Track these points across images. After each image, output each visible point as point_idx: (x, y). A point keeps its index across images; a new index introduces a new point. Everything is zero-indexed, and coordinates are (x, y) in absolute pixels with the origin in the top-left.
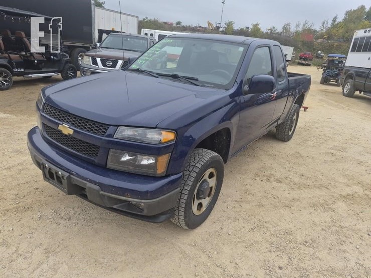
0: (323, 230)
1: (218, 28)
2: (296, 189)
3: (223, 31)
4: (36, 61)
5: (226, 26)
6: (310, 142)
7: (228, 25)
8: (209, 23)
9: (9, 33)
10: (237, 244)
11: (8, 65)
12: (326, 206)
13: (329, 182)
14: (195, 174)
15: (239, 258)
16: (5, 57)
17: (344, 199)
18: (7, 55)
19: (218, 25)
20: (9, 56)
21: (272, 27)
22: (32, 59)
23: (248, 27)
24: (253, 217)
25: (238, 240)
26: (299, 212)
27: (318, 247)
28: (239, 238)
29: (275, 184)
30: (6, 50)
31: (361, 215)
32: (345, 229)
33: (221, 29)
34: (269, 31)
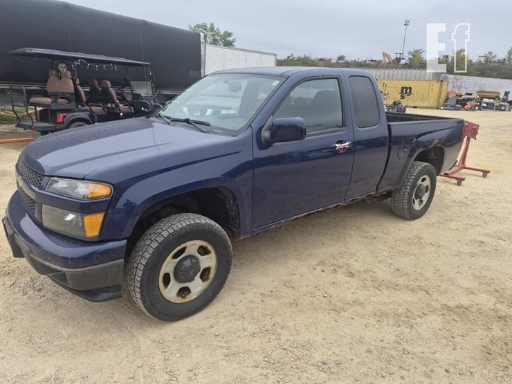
0: (369, 351)
1: (398, 60)
2: (371, 289)
3: (406, 64)
4: (121, 114)
5: (411, 57)
6: (454, 222)
7: (413, 55)
8: (384, 55)
9: (96, 83)
10: (216, 349)
11: (90, 119)
12: (404, 318)
13: (439, 283)
14: (156, 245)
15: (205, 368)
16: (86, 110)
17: (445, 312)
18: (88, 108)
19: (398, 56)
20: (91, 109)
21: (487, 53)
22: (118, 111)
23: (447, 56)
24: (269, 318)
25: (223, 344)
26: (350, 320)
27: (338, 374)
28: (226, 342)
29: (341, 277)
30: (87, 103)
31: (459, 339)
32: (409, 356)
33: (403, 62)
34: (483, 59)
